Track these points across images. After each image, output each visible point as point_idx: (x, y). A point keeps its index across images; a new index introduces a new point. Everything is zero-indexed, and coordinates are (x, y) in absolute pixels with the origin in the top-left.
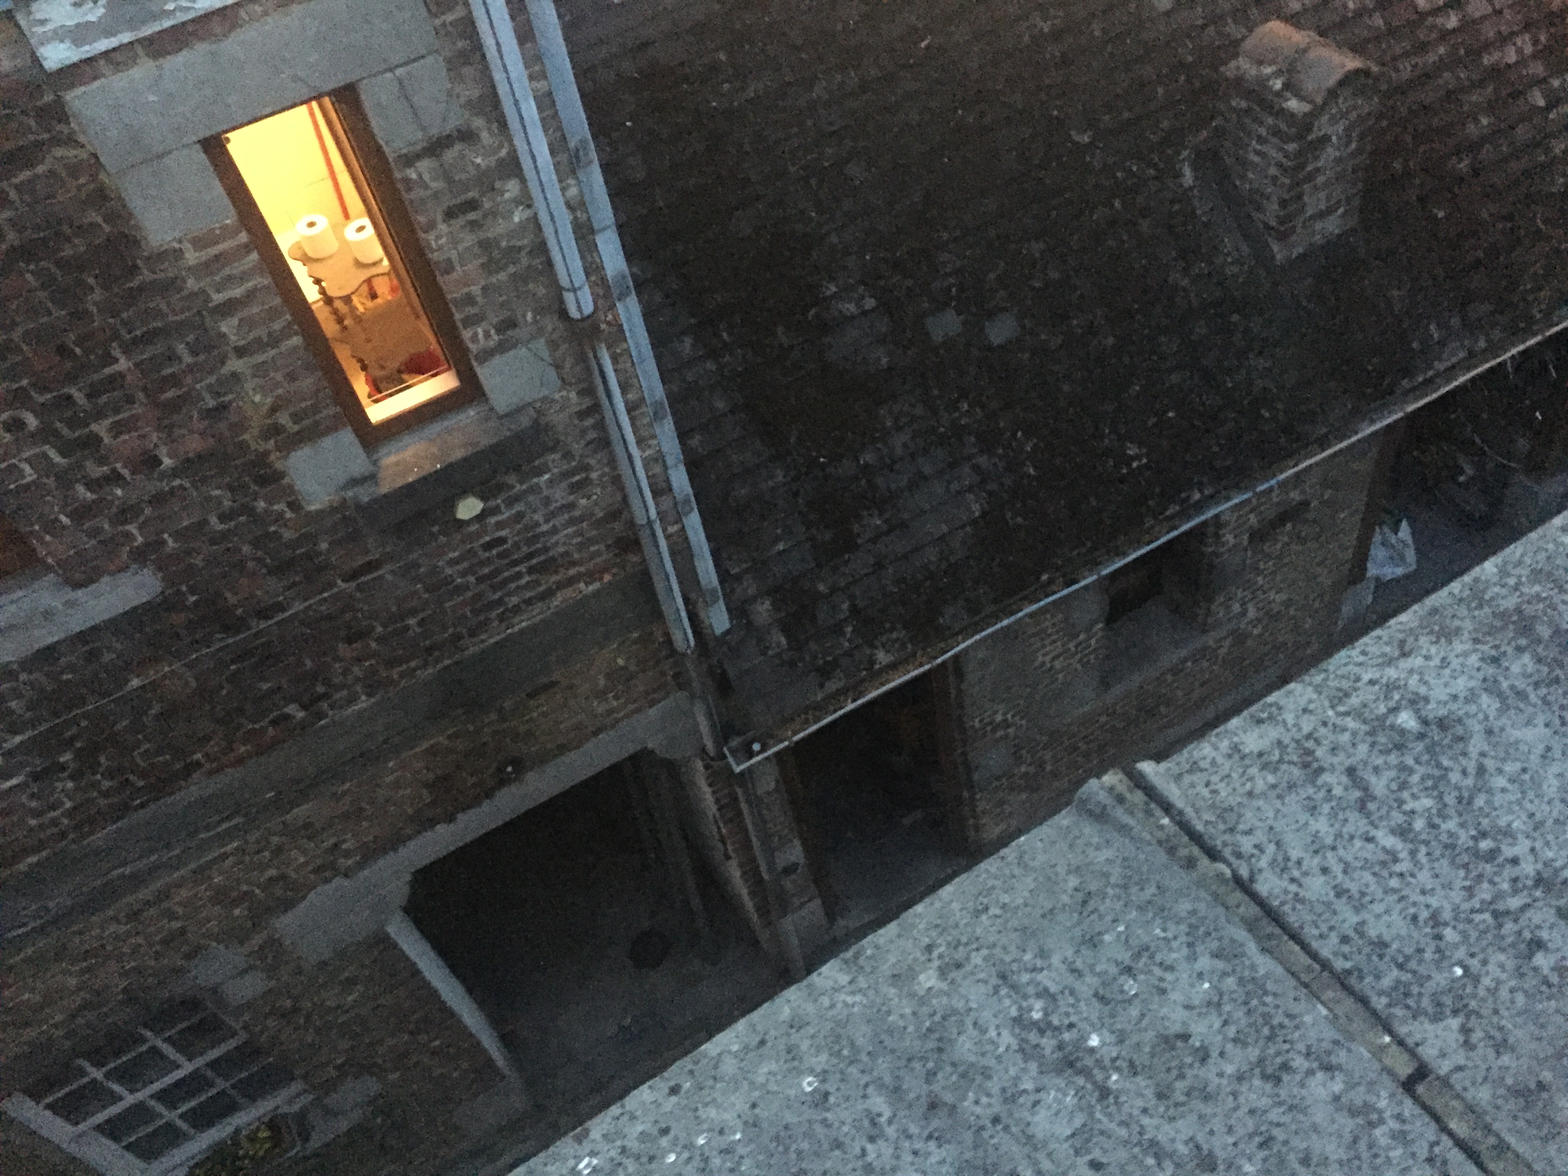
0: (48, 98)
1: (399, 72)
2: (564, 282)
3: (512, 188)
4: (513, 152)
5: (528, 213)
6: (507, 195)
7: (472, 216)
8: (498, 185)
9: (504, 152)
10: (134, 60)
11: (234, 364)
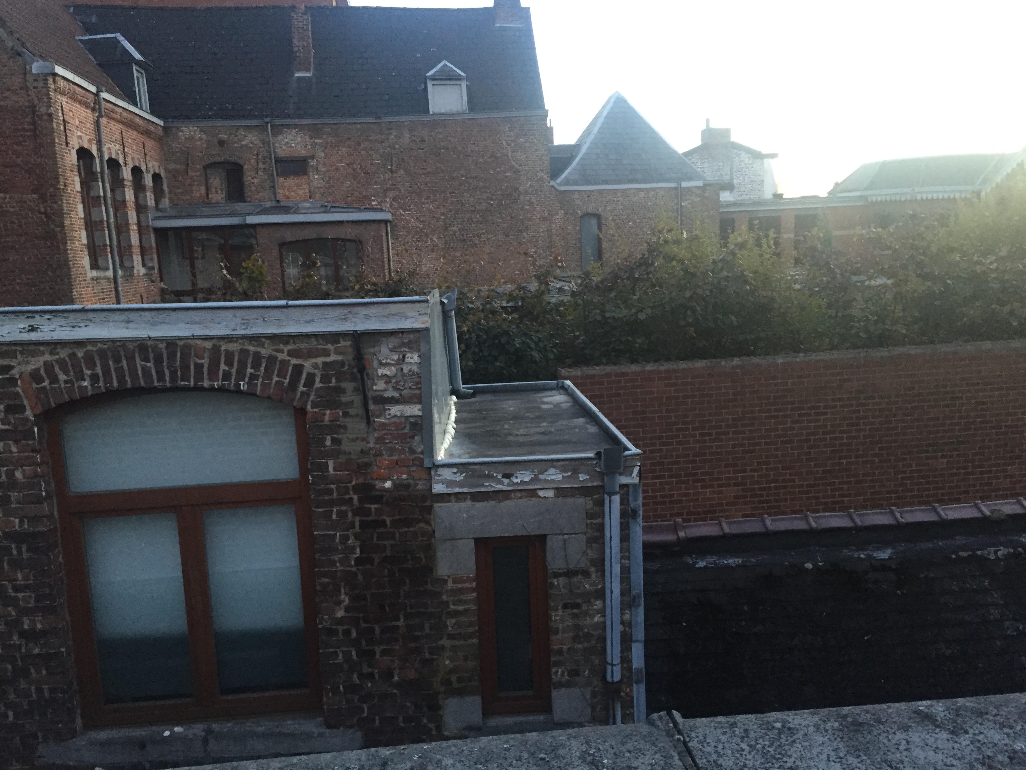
0: (428, 504)
1: (566, 537)
2: (609, 660)
3: (598, 604)
4: (603, 589)
5: (601, 619)
6: (595, 607)
7: (575, 611)
8: (592, 600)
9: (600, 586)
10: (465, 499)
11: (445, 642)
